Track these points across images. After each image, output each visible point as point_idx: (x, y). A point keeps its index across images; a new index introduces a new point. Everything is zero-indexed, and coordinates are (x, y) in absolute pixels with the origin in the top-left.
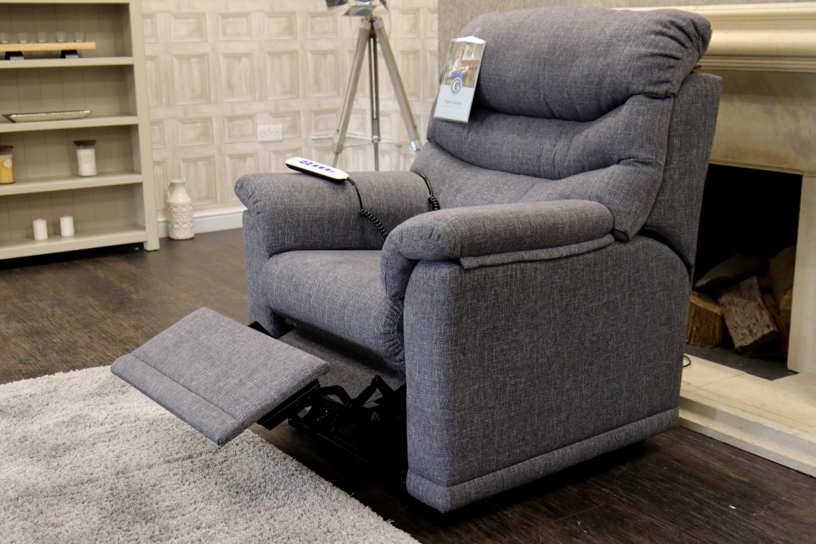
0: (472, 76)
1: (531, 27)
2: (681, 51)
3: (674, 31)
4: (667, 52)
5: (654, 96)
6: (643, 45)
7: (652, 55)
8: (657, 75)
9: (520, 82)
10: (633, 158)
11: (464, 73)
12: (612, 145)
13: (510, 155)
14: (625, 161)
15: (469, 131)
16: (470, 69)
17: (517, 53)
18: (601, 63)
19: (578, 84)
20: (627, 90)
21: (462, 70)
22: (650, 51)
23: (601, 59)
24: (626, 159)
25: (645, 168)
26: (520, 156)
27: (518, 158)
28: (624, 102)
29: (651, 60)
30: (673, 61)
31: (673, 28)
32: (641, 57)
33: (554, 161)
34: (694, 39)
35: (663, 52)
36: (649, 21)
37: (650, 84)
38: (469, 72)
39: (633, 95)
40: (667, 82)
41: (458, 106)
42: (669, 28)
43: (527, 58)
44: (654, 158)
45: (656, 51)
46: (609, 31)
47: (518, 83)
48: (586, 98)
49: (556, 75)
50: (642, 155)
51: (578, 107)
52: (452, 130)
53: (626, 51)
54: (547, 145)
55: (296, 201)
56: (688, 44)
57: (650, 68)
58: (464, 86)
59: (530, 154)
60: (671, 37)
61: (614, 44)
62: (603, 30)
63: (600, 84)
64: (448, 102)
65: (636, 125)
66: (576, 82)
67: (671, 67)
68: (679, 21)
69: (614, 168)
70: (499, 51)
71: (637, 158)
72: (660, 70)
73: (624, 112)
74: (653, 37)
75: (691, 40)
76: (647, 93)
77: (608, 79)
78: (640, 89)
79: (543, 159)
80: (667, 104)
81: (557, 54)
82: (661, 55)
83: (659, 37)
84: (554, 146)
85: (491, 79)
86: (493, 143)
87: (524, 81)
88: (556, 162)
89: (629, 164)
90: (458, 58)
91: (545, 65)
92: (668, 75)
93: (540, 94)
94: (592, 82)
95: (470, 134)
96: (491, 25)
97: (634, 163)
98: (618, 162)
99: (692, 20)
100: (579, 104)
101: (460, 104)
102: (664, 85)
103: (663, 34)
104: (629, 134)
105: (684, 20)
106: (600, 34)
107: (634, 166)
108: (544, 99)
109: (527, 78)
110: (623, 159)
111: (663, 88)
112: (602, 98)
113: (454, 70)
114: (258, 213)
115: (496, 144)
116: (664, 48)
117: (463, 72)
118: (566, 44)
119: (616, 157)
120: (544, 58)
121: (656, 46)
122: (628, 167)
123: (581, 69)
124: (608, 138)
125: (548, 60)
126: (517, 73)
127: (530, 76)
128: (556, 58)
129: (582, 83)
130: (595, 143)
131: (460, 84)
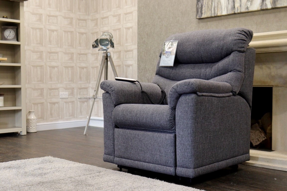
1: (194, 35)
2: (246, 39)
3: (243, 33)
4: (243, 39)
5: (240, 51)
6: (236, 37)
7: (239, 39)
8: (240, 45)
9: (192, 52)
10: (236, 70)
12: (228, 66)
13: (189, 75)
14: (233, 71)
15: (173, 69)
17: (190, 43)
18: (222, 43)
19: (214, 50)
20: (232, 50)
22: (238, 38)
23: (222, 42)
24: (233, 70)
25: (240, 73)
26: (193, 75)
27: (192, 76)
28: (230, 54)
29: (239, 41)
30: (245, 41)
31: (243, 32)
32: (235, 40)
33: (206, 75)
34: (249, 36)
35: (242, 38)
36: (236, 30)
37: (239, 48)
38: (172, 51)
39: (233, 51)
40: (243, 47)
41: (169, 61)
42: (242, 32)
43: (194, 44)
44: (242, 70)
45: (240, 38)
46: (223, 34)
48: (217, 54)
49: (206, 48)
50: (238, 69)
51: (213, 58)
52: (166, 70)
53: (230, 39)
54: (203, 70)
55: (124, 87)
56: (248, 37)
57: (239, 43)
58: (171, 55)
59: (197, 74)
60: (243, 35)
61: (225, 37)
62: (221, 33)
63: (222, 49)
64: (165, 61)
65: (236, 60)
66: (213, 49)
67: (244, 43)
68: (245, 30)
69: (229, 73)
70: (183, 43)
71: (237, 70)
72: (241, 44)
73: (231, 56)
74: (238, 34)
75: (248, 36)
76: (238, 50)
77: (225, 47)
78: (236, 49)
79: (201, 75)
80: (244, 54)
81: (206, 42)
82: (241, 39)
83: (240, 35)
84: (206, 70)
85: (181, 52)
86: (182, 73)
87: (194, 52)
88: (207, 75)
89: (234, 72)
91: (201, 46)
92: (243, 45)
93: (199, 55)
94: (219, 49)
95: (173, 70)
96: (179, 36)
97: (236, 71)
98: (230, 71)
99: (248, 30)
100: (214, 56)
102: (243, 48)
103: (241, 34)
104: (234, 63)
105: (246, 30)
106: (220, 35)
107: (236, 72)
108: (201, 56)
109: (195, 50)
110: (232, 70)
111: (242, 49)
112: (223, 53)
114: (112, 91)
115: (183, 73)
116: (242, 37)
118: (209, 39)
119: (230, 70)
120: (201, 44)
121: (239, 37)
122: (234, 73)
123: (215, 45)
124: (227, 64)
125: (202, 44)
126: (191, 49)
127: (196, 50)
128: (205, 43)
129: (215, 49)
130: (222, 67)
131: (169, 55)
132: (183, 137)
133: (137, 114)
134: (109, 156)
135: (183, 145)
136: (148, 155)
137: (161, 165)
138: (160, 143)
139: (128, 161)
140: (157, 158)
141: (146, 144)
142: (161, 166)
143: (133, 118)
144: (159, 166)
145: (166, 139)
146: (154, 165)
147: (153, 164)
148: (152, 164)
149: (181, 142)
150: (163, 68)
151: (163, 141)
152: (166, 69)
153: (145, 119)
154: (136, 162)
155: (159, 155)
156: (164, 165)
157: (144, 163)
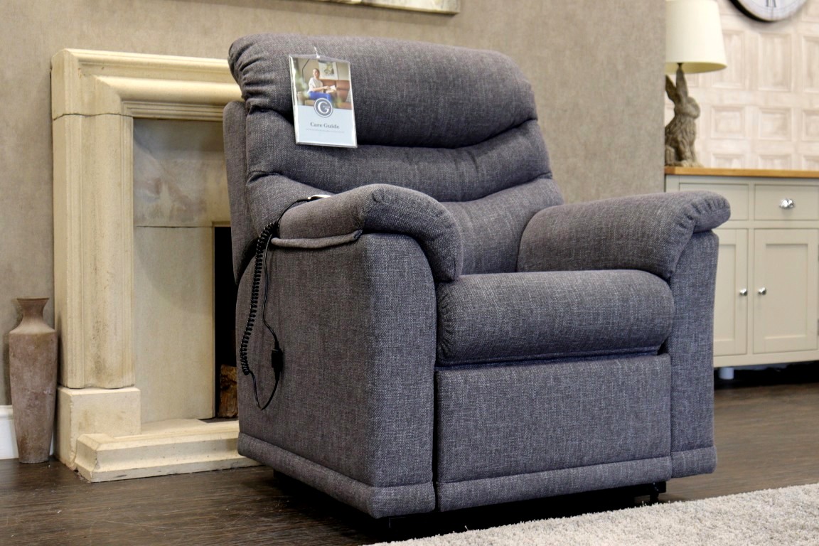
0: (344, 99)
9: (407, 105)
11: (330, 94)
12: (536, 162)
16: (338, 89)
18: (502, 89)
19: (484, 107)
21: (325, 90)
23: (501, 86)
38: (339, 93)
41: (334, 129)
43: (411, 81)
47: (405, 107)
58: (337, 107)
59: (429, 179)
63: (507, 108)
64: (315, 125)
70: (368, 74)
77: (514, 103)
81: (451, 79)
87: (414, 106)
90: (313, 77)
91: (437, 89)
94: (499, 106)
101: (336, 127)
113: (311, 89)
117: (327, 92)
124: (531, 156)
125: (441, 84)
126: (402, 97)
127: (420, 101)
128: (450, 83)
129: (488, 106)
130: (518, 161)
131: (329, 105)
132: (696, 358)
133: (569, 305)
134: (411, 489)
135: (695, 382)
136: (592, 438)
137: (634, 459)
138: (638, 389)
139: (509, 481)
140: (626, 438)
141: (590, 403)
142: (634, 463)
143: (554, 321)
144: (629, 463)
145: (654, 373)
146: (609, 465)
147: (606, 466)
148: (601, 466)
149: (690, 373)
150: (306, 152)
151: (646, 382)
152: (317, 154)
153: (601, 318)
154: (544, 475)
155: (634, 428)
156: (643, 458)
157: (571, 470)
